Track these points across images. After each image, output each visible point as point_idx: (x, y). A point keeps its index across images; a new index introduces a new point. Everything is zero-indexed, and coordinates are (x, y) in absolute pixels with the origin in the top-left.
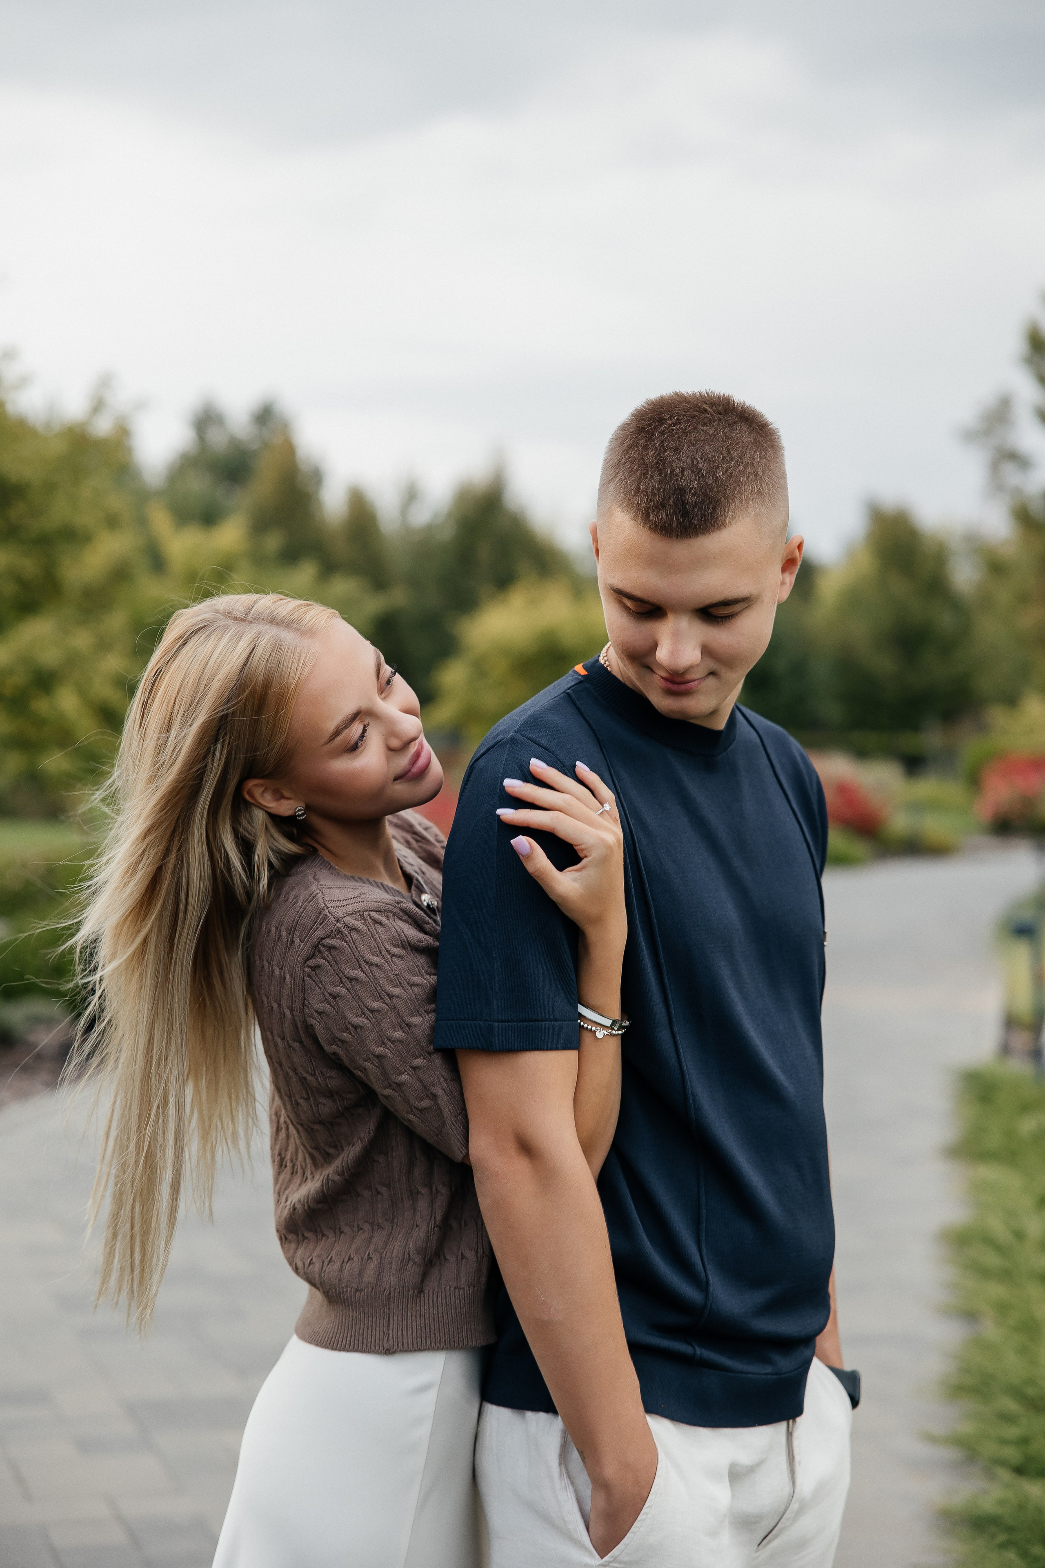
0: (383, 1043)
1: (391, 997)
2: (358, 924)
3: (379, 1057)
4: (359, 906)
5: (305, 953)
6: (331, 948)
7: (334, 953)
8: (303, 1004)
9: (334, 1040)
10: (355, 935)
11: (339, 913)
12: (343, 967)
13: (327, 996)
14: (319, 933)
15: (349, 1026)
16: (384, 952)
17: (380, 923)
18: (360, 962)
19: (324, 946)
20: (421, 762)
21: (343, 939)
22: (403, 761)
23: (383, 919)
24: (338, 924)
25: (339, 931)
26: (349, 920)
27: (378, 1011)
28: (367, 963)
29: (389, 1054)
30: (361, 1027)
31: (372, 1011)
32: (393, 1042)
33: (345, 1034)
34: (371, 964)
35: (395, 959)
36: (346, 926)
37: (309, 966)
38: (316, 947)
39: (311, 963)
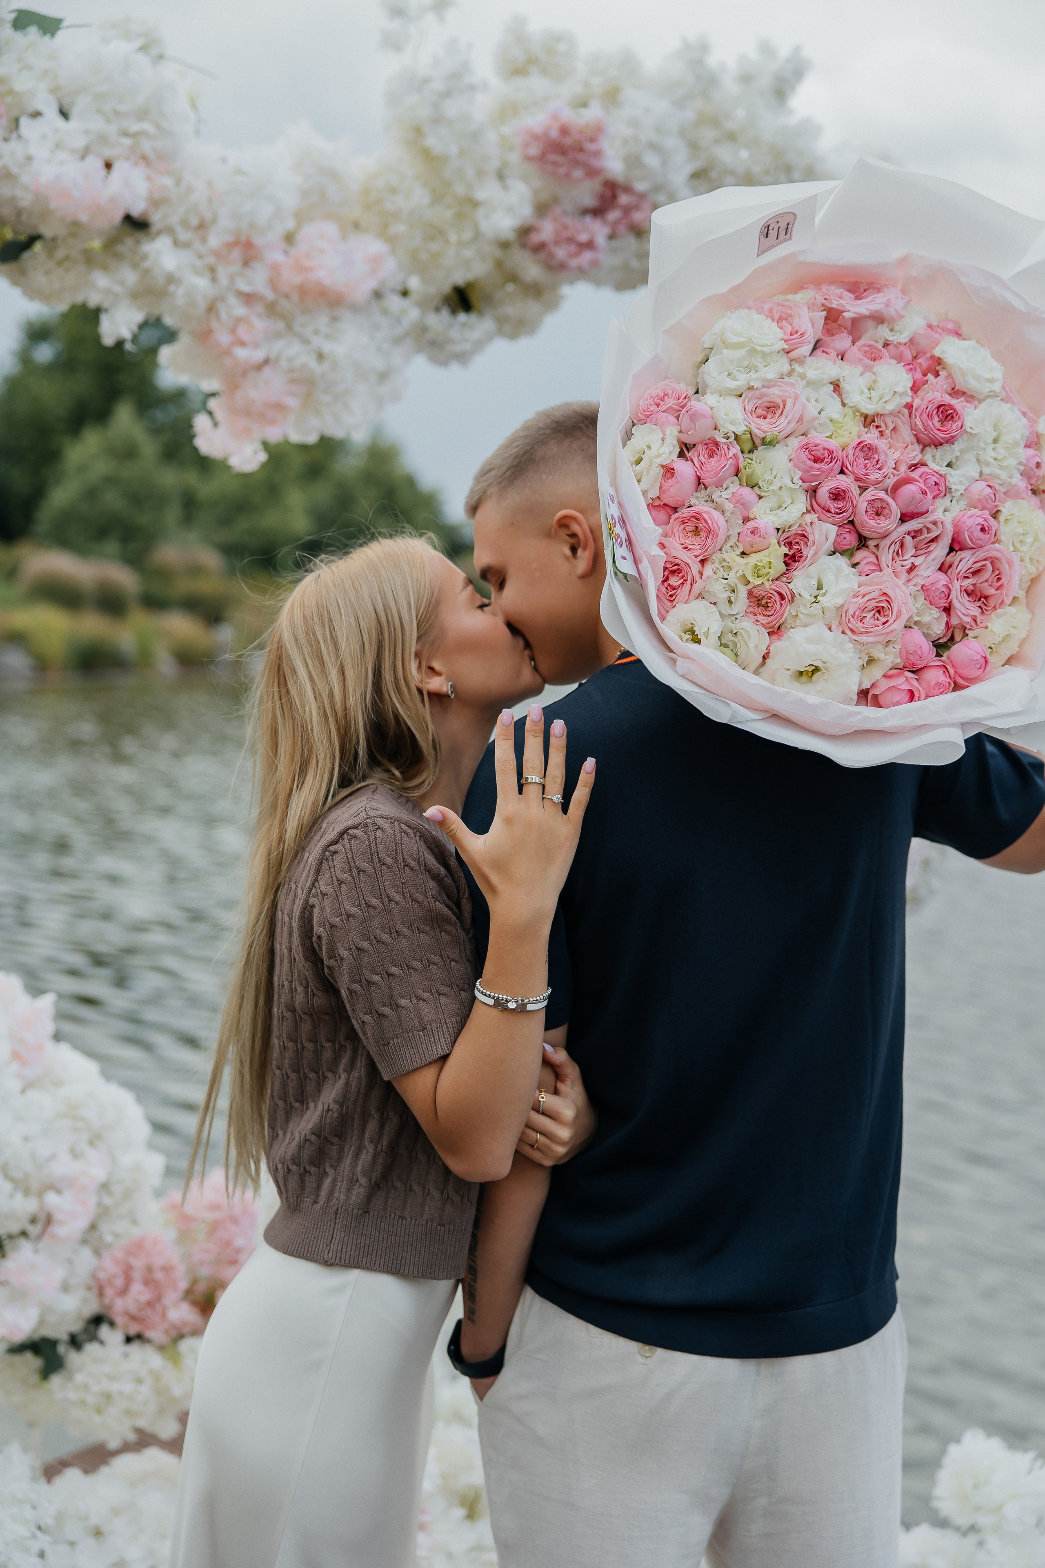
6: (354, 838)
7: (356, 844)
10: (381, 835)
12: (358, 858)
14: (349, 822)
15: (343, 912)
16: (400, 858)
19: (348, 834)
21: (368, 834)
24: (368, 820)
25: (367, 826)
26: (380, 820)
27: (374, 908)
31: (368, 906)
33: (337, 919)
36: (374, 824)
37: (329, 851)
38: (342, 834)
39: (332, 848)
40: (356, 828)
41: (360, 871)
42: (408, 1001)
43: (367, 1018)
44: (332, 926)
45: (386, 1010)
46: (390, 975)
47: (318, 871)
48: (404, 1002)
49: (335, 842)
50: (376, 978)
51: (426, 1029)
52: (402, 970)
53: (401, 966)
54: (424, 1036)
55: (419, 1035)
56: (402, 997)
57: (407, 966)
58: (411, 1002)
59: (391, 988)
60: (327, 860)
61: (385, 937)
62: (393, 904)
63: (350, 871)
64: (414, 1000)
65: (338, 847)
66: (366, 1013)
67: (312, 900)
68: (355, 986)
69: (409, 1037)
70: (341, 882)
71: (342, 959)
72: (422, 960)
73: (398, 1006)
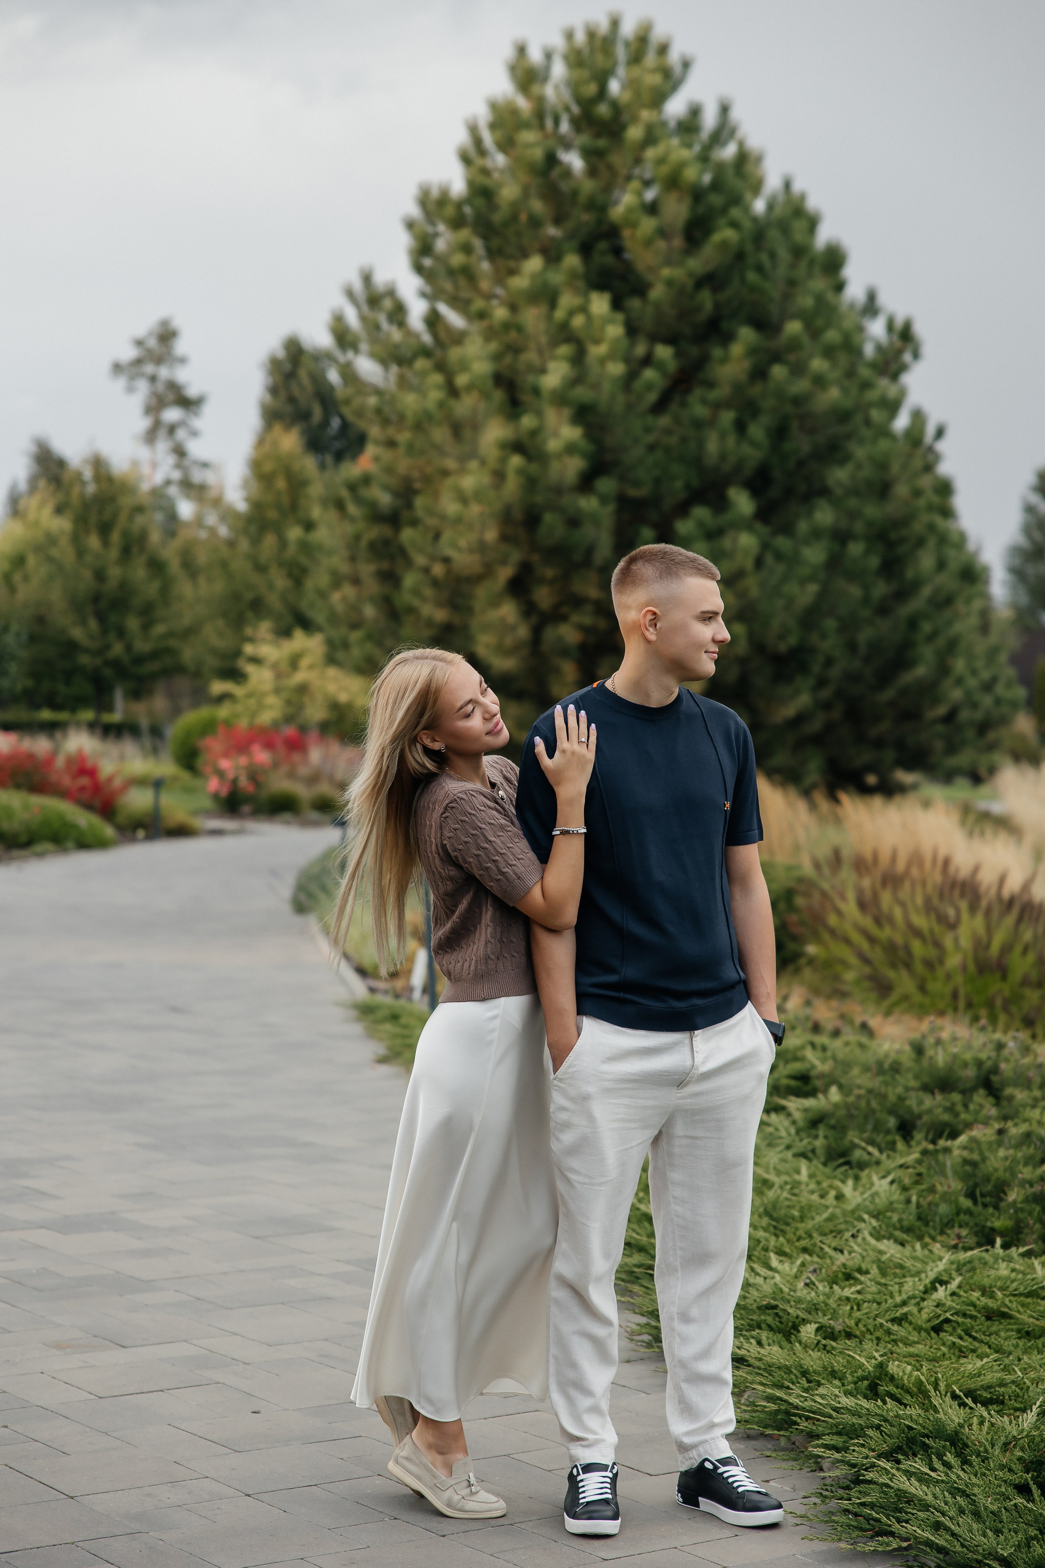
0: (479, 849)
1: (481, 828)
2: (464, 796)
3: (477, 856)
4: (464, 789)
5: (441, 812)
6: (452, 808)
7: (454, 810)
8: (442, 835)
9: (455, 850)
10: (462, 801)
11: (455, 792)
12: (458, 816)
13: (452, 830)
14: (446, 802)
16: (476, 808)
17: (474, 796)
18: (465, 813)
19: (449, 807)
20: (499, 727)
21: (457, 803)
22: (490, 726)
23: (475, 795)
24: (455, 797)
25: (455, 800)
26: (460, 795)
27: (475, 835)
28: (469, 813)
29: (482, 854)
30: (468, 842)
31: (472, 835)
32: (483, 849)
34: (470, 814)
35: (481, 812)
36: (458, 797)
38: (445, 808)
41: (462, 821)
43: (492, 884)
44: (460, 850)
45: (499, 877)
46: (494, 861)
47: (441, 829)
49: (444, 813)
50: (489, 865)
56: (504, 868)
59: (497, 867)
62: (483, 830)
65: (447, 814)
66: (490, 882)
67: (445, 842)
68: (481, 872)
70: (455, 829)
71: (470, 862)
73: (503, 873)
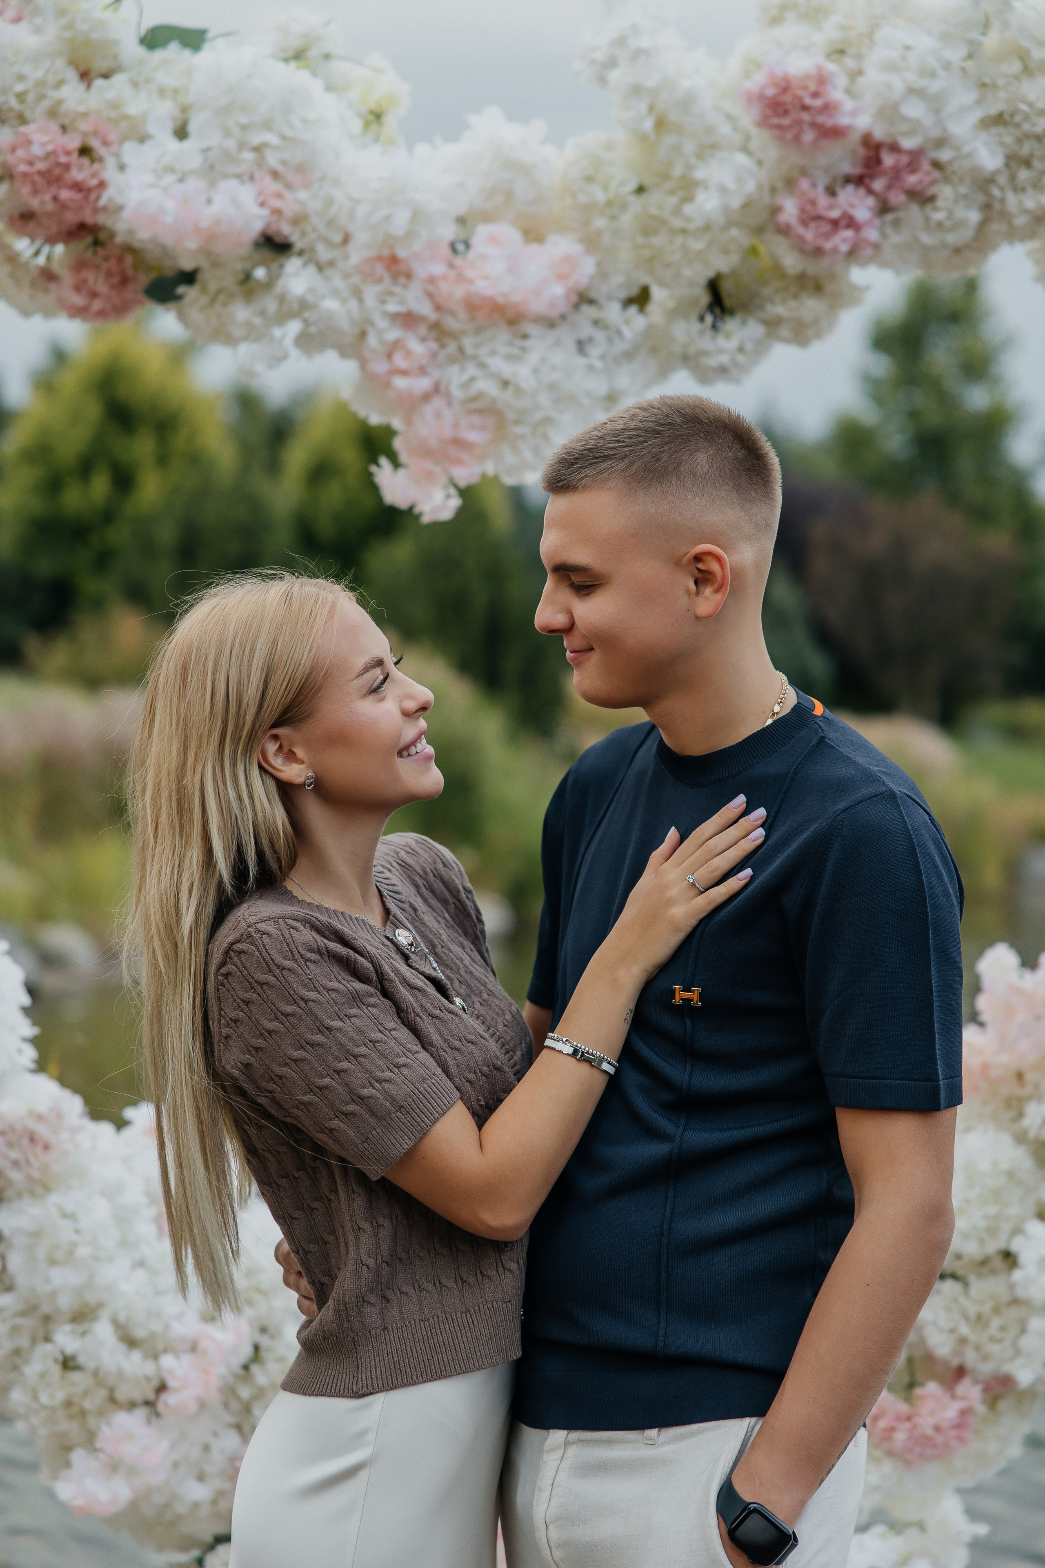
37: (222, 974)
39: (223, 970)
40: (238, 941)
42: (371, 1089)
48: (366, 1092)
51: (402, 1107)
52: (350, 1062)
53: (347, 1059)
54: (403, 1115)
55: (397, 1117)
57: (353, 1056)
58: (374, 1088)
60: (223, 985)
61: (318, 1038)
63: (252, 988)
64: (377, 1085)
69: (387, 1123)
72: (365, 1044)
